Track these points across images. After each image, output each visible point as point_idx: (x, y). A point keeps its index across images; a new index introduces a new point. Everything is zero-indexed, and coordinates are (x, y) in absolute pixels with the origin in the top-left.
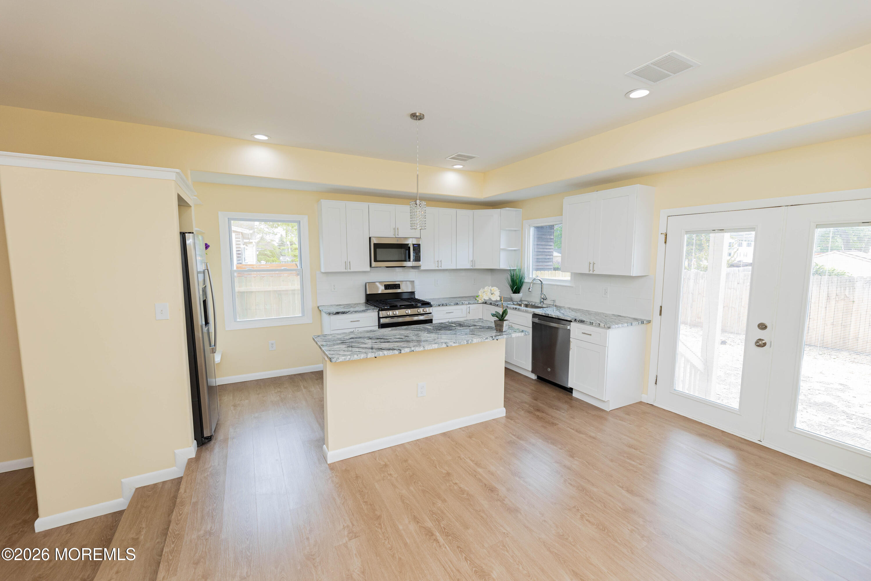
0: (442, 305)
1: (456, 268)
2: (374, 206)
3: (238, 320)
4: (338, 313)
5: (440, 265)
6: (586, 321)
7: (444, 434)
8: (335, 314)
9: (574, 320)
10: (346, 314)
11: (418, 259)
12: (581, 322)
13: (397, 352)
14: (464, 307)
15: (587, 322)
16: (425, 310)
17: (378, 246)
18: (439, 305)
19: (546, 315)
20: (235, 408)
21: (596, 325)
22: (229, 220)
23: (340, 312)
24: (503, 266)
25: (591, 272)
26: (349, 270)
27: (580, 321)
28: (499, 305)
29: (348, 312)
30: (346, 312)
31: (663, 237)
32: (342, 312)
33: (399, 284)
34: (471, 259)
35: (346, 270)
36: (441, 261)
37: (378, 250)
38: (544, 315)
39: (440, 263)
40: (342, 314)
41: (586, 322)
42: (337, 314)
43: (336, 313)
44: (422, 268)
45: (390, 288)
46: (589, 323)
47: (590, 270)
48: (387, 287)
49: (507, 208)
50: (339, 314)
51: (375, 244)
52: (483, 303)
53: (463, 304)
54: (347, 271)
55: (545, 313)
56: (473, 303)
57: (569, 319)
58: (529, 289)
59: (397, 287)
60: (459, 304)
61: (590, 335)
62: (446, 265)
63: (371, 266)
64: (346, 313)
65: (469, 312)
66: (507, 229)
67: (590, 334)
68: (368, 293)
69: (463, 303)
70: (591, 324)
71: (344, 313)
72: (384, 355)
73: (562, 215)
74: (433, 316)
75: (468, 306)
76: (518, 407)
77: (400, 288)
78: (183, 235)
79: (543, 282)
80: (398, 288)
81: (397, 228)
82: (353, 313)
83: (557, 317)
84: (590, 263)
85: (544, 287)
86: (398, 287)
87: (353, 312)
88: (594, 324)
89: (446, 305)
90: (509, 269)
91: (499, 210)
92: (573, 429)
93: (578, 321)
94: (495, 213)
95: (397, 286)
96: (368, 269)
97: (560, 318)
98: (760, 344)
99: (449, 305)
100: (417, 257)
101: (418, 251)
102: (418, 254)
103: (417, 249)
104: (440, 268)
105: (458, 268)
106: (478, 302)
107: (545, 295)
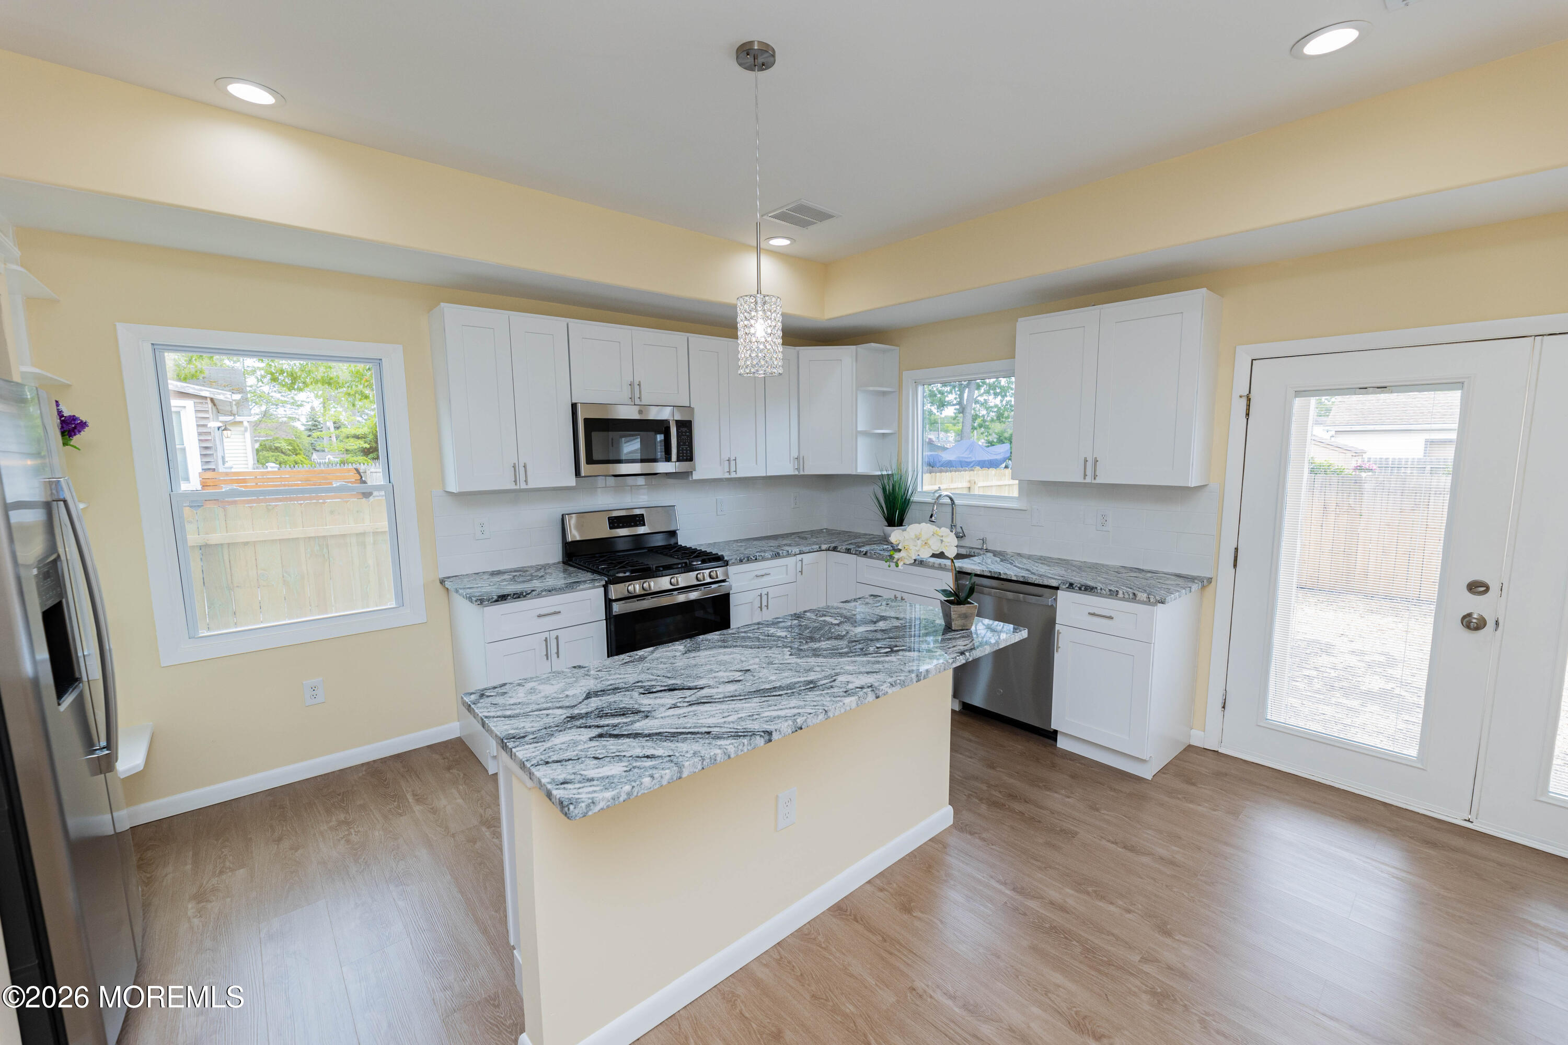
0: (745, 558)
1: (765, 475)
2: (580, 327)
3: (202, 634)
4: (503, 598)
5: (733, 469)
6: (1099, 588)
7: (840, 910)
8: (497, 601)
9: (1067, 586)
10: (525, 598)
11: (687, 456)
12: (1086, 590)
13: (762, 739)
14: (791, 561)
15: (1101, 589)
16: (713, 574)
17: (593, 425)
18: (741, 561)
19: (993, 575)
20: (201, 905)
21: (1127, 596)
22: (158, 349)
23: (508, 595)
24: (862, 468)
25: (1088, 480)
26: (523, 486)
27: (1083, 589)
28: (869, 554)
29: (529, 594)
30: (524, 594)
31: (1244, 401)
32: (514, 594)
33: (643, 515)
34: (795, 454)
35: (516, 484)
36: (735, 461)
37: (593, 434)
38: (989, 575)
39: (733, 463)
40: (516, 598)
41: (1099, 591)
42: (502, 600)
43: (499, 597)
44: (696, 476)
46: (1109, 593)
47: (1085, 475)
48: (615, 522)
49: (873, 344)
50: (505, 600)
51: (587, 421)
52: (829, 550)
53: (789, 555)
54: (518, 487)
55: (990, 572)
56: (808, 551)
57: (1054, 583)
58: (931, 516)
59: (638, 521)
60: (781, 554)
61: (1111, 618)
62: (745, 470)
63: (578, 473)
64: (525, 596)
65: (801, 572)
66: (871, 388)
67: (1108, 615)
68: (570, 539)
69: (790, 551)
70: (1113, 594)
71: (519, 597)
72: (726, 757)
73: (1014, 358)
74: (730, 587)
75: (799, 557)
76: (967, 792)
77: (644, 525)
79: (956, 502)
80: (640, 524)
81: (636, 383)
82: (544, 593)
83: (1021, 580)
84: (1086, 461)
85: (958, 510)
86: (640, 521)
87: (542, 591)
88: (1120, 595)
89: (756, 559)
90: (879, 473)
91: (855, 346)
92: (1115, 843)
93: (1077, 588)
94: (845, 354)
95: (638, 519)
96: (571, 481)
97: (1030, 581)
98: (1472, 624)
99: (760, 558)
100: (687, 450)
101: (688, 436)
102: (687, 443)
103: (686, 432)
104: (733, 475)
105: (769, 474)
106: (820, 547)
107: (961, 528)
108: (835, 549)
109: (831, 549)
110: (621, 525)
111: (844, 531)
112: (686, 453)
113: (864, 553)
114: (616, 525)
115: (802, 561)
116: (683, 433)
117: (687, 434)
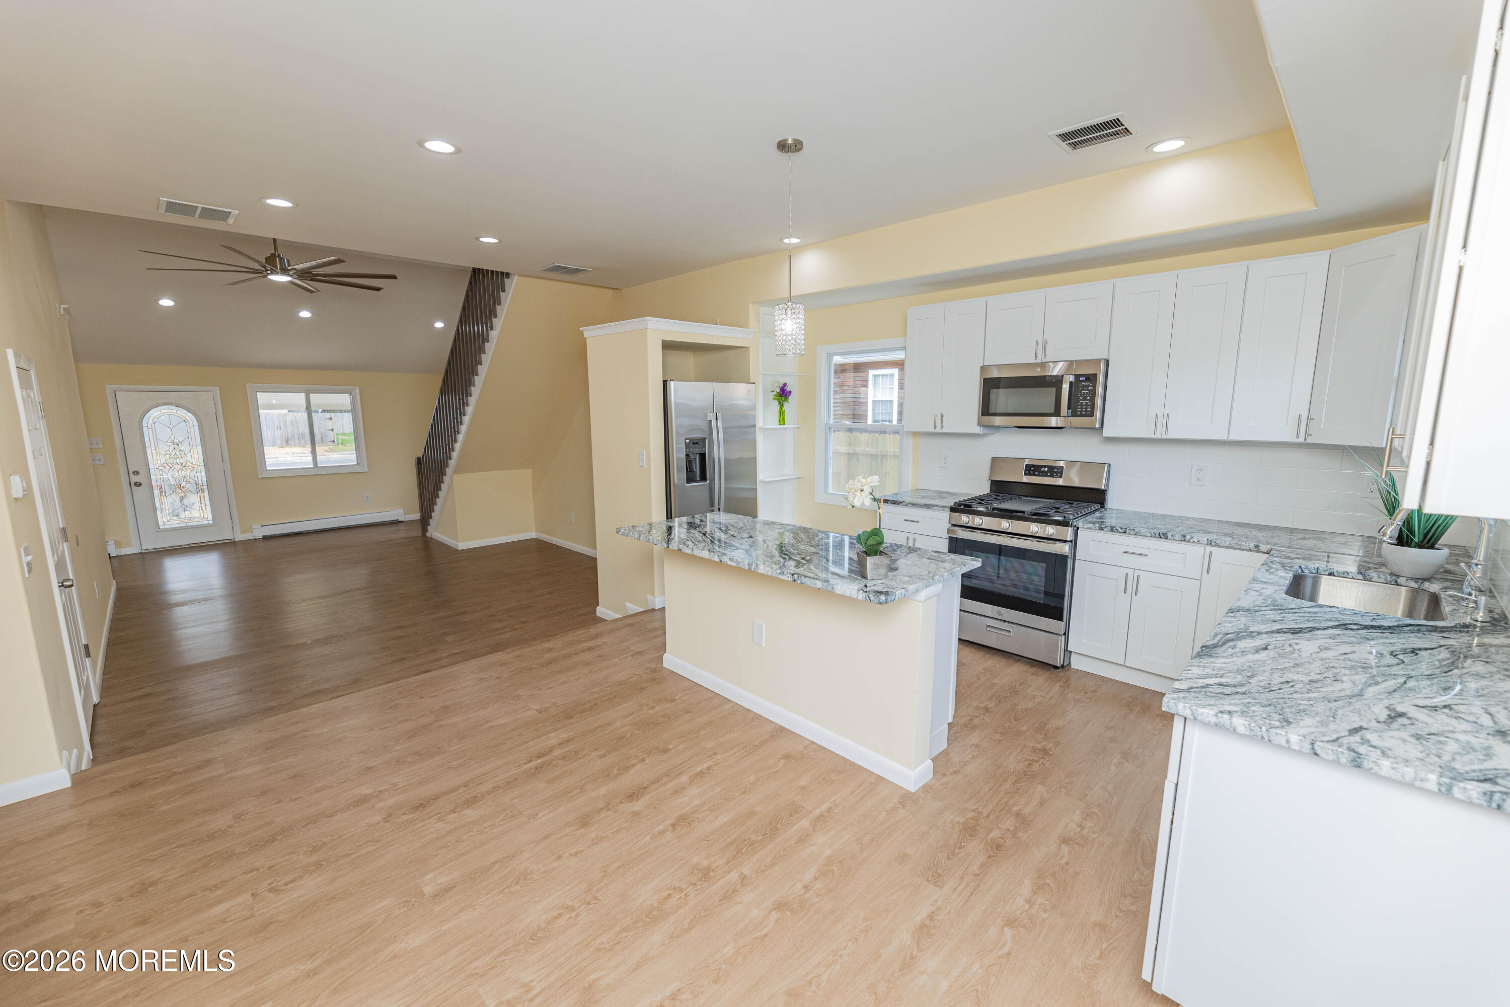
0: (1109, 528)
3: (831, 491)
4: (886, 501)
5: (1162, 429)
14: (1192, 551)
17: (994, 383)
18: (1101, 528)
22: (830, 356)
23: (889, 500)
26: (939, 430)
29: (900, 503)
30: (898, 502)
32: (892, 501)
33: (1063, 468)
34: (1302, 408)
35: (935, 429)
36: (1168, 417)
37: (993, 391)
39: (1163, 421)
44: (1108, 432)
48: (1033, 470)
51: (986, 380)
52: (1267, 553)
54: (936, 431)
56: (1226, 545)
59: (1055, 472)
60: (1170, 537)
63: (980, 423)
64: (898, 504)
68: (1001, 479)
69: (1189, 537)
75: (1209, 549)
77: (1061, 477)
78: (665, 383)
80: (1057, 475)
81: (1043, 341)
86: (1057, 472)
87: (909, 503)
89: (1125, 532)
95: (1056, 470)
96: (976, 429)
99: (1132, 532)
100: (1087, 405)
101: (1090, 390)
102: (1088, 398)
103: (1089, 386)
104: (1161, 436)
106: (1257, 547)
110: (1037, 473)
112: (1086, 409)
114: (1032, 472)
115: (1211, 555)
116: (1083, 386)
117: (1090, 388)
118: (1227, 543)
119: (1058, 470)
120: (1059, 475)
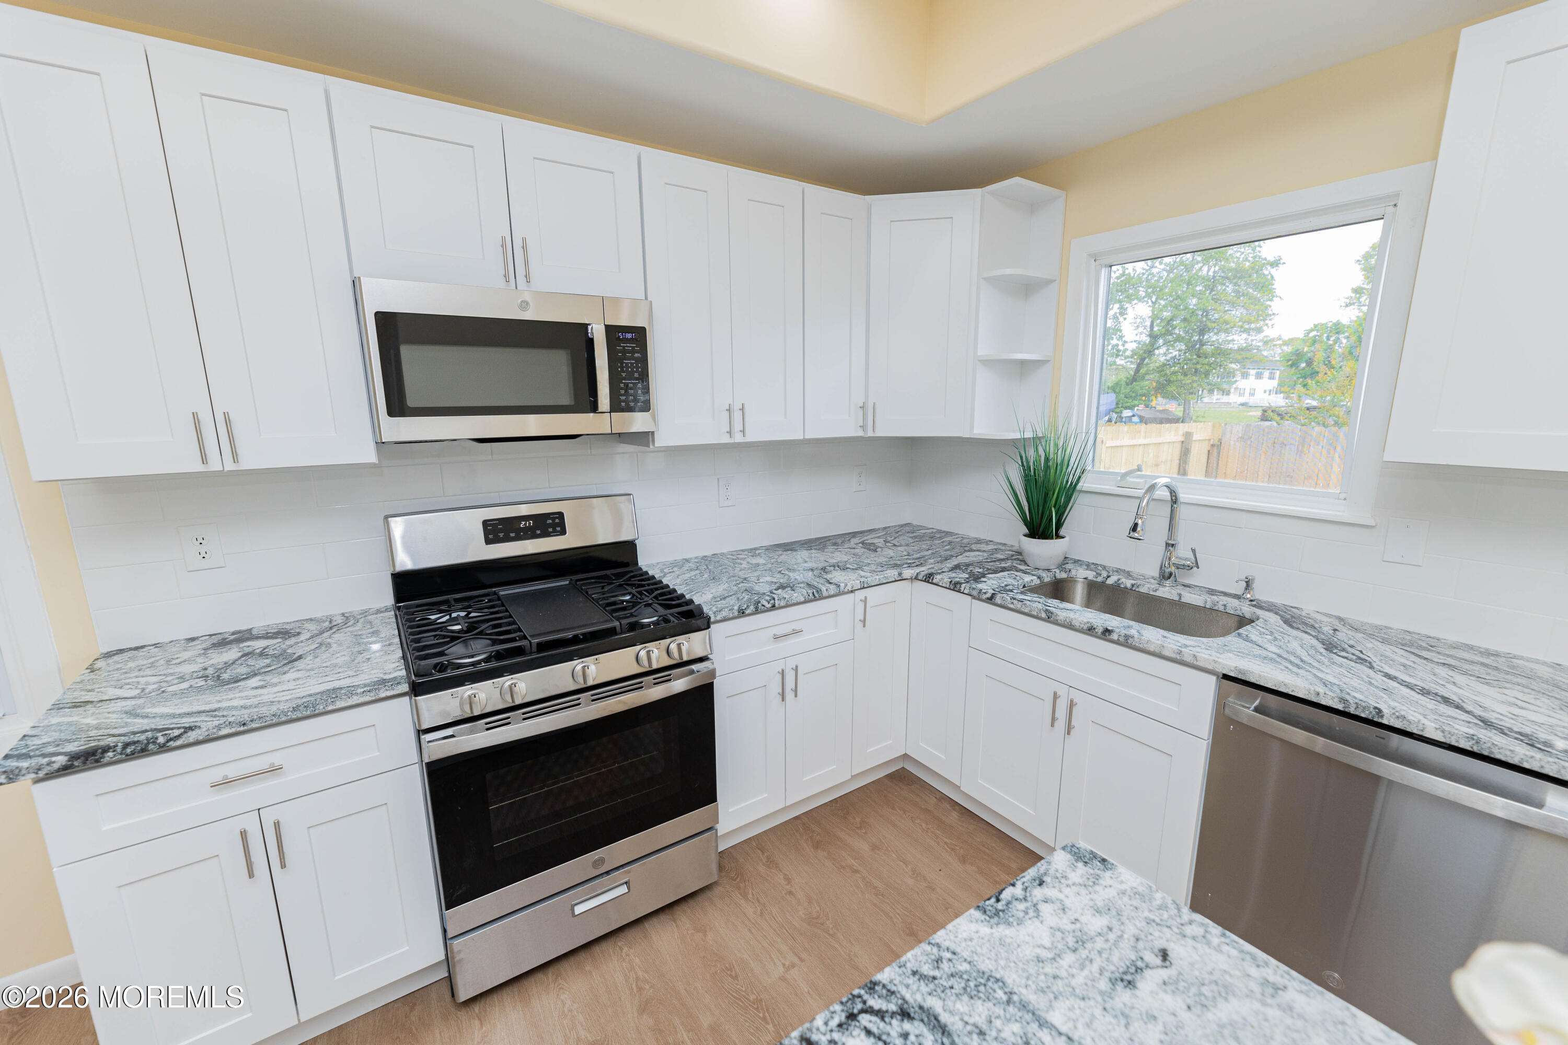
0: (751, 607)
1: (801, 438)
4: (89, 758)
5: (738, 426)
8: (67, 768)
10: (164, 749)
11: (634, 400)
14: (843, 603)
16: (678, 646)
17: (402, 329)
18: (742, 613)
24: (982, 429)
26: (230, 466)
28: (996, 597)
30: (161, 741)
32: (127, 744)
33: (560, 514)
34: (859, 398)
35: (204, 460)
36: (742, 409)
39: (737, 415)
40: (132, 754)
42: (86, 764)
43: (75, 757)
44: (661, 441)
45: (512, 535)
48: (501, 526)
49: (1017, 182)
50: (98, 761)
51: (385, 318)
52: (916, 578)
53: (840, 592)
54: (215, 468)
56: (876, 582)
58: (1135, 528)
59: (550, 525)
60: (825, 593)
62: (764, 428)
63: (375, 436)
65: (864, 622)
69: (842, 585)
74: (712, 673)
75: (860, 594)
77: (563, 532)
79: (1183, 496)
80: (555, 531)
81: (518, 242)
82: (224, 730)
85: (1183, 512)
86: (554, 525)
87: (220, 727)
89: (774, 607)
90: (1017, 437)
91: (980, 190)
94: (960, 206)
95: (550, 521)
96: (366, 451)
99: (782, 603)
100: (635, 389)
101: (638, 360)
102: (636, 375)
103: (633, 351)
104: (738, 438)
105: (809, 436)
106: (900, 574)
107: (1194, 551)
108: (928, 578)
109: (920, 577)
110: (509, 535)
111: (940, 532)
112: (635, 396)
113: (989, 595)
114: (501, 535)
115: (865, 601)
116: (624, 352)
117: (636, 355)
118: (877, 580)
119: (554, 519)
120: (558, 529)
